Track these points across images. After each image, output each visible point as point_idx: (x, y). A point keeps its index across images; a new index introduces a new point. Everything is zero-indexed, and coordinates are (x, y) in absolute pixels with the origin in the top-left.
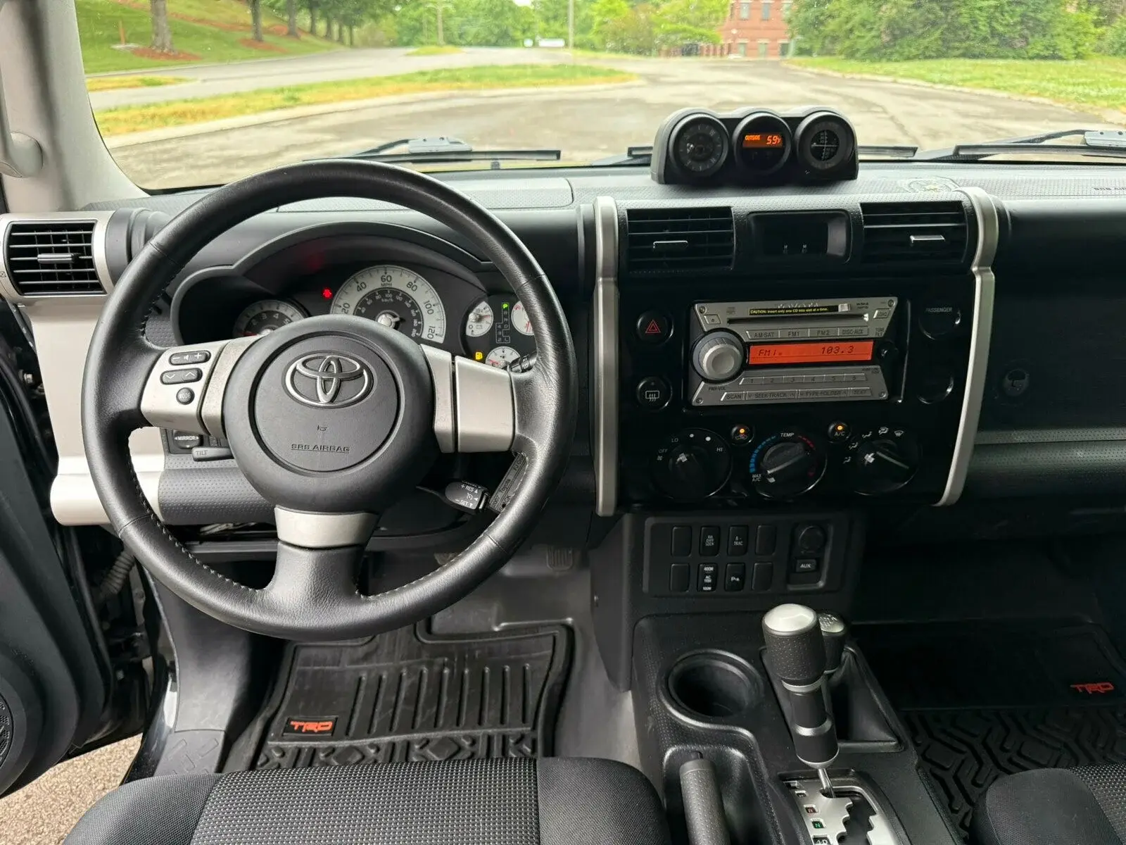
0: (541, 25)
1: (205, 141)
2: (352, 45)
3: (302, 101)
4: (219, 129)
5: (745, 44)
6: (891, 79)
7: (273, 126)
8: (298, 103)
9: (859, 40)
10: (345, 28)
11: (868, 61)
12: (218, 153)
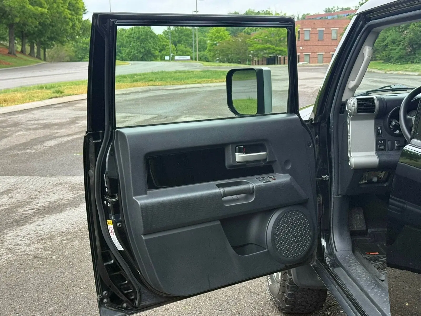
0: (171, 46)
1: (20, 115)
2: (45, 59)
3: (65, 93)
4: (23, 109)
5: (309, 55)
6: (417, 74)
7: (54, 107)
8: (63, 94)
9: (392, 51)
10: (41, 49)
11: (399, 63)
12: (36, 122)
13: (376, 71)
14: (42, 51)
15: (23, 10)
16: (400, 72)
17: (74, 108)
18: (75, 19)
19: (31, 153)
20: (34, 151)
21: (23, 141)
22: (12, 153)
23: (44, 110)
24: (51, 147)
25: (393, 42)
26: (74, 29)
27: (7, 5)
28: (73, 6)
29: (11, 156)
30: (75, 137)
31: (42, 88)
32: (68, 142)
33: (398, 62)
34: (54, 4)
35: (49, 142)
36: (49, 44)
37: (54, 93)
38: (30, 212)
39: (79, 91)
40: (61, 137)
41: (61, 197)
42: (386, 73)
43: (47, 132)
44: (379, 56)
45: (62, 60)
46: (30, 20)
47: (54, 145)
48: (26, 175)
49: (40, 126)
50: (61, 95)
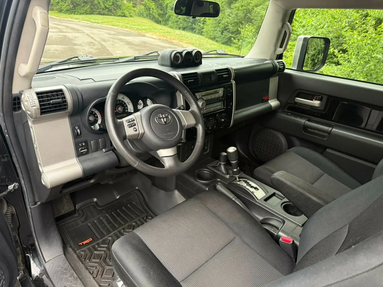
6: (78, 21)
9: (62, 6)
11: (67, 14)
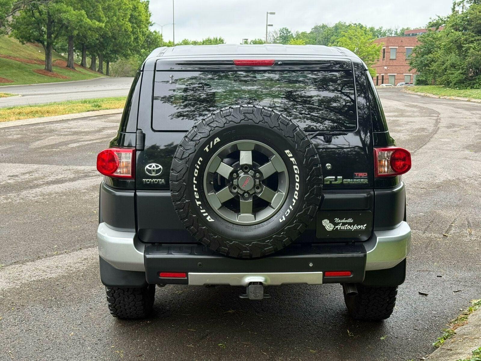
1: (57, 124)
2: (107, 74)
3: (102, 108)
4: (61, 120)
5: (395, 76)
7: (89, 119)
8: (100, 108)
10: (104, 62)
12: (69, 130)
13: (431, 95)
14: (104, 64)
15: (81, 23)
16: (453, 97)
17: (106, 120)
18: (139, 32)
19: (55, 151)
20: (58, 150)
21: (54, 143)
22: (42, 150)
23: (80, 121)
24: (73, 148)
25: (453, 66)
26: (137, 42)
27: (65, 17)
28: (136, 19)
29: (40, 152)
30: (95, 141)
31: (85, 102)
32: (88, 145)
33: (456, 87)
34: (114, 17)
35: (71, 144)
36: (113, 57)
37: (92, 106)
38: (41, 183)
39: (116, 106)
40: (83, 141)
41: (66, 176)
42: (439, 98)
43: (75, 137)
44: (439, 80)
45: (127, 75)
46: (89, 33)
47: (76, 147)
48: (46, 164)
49: (70, 133)
50: (98, 109)
